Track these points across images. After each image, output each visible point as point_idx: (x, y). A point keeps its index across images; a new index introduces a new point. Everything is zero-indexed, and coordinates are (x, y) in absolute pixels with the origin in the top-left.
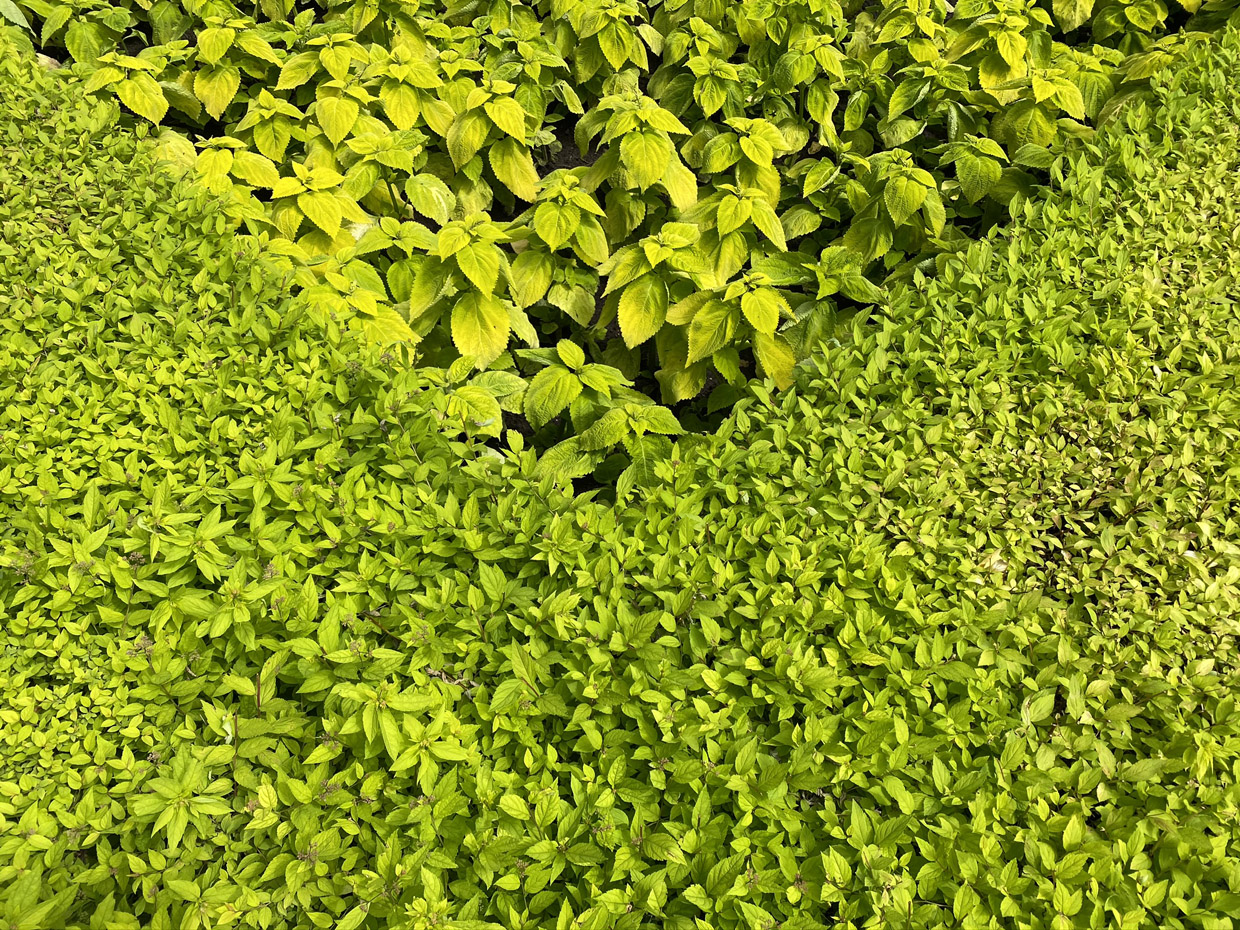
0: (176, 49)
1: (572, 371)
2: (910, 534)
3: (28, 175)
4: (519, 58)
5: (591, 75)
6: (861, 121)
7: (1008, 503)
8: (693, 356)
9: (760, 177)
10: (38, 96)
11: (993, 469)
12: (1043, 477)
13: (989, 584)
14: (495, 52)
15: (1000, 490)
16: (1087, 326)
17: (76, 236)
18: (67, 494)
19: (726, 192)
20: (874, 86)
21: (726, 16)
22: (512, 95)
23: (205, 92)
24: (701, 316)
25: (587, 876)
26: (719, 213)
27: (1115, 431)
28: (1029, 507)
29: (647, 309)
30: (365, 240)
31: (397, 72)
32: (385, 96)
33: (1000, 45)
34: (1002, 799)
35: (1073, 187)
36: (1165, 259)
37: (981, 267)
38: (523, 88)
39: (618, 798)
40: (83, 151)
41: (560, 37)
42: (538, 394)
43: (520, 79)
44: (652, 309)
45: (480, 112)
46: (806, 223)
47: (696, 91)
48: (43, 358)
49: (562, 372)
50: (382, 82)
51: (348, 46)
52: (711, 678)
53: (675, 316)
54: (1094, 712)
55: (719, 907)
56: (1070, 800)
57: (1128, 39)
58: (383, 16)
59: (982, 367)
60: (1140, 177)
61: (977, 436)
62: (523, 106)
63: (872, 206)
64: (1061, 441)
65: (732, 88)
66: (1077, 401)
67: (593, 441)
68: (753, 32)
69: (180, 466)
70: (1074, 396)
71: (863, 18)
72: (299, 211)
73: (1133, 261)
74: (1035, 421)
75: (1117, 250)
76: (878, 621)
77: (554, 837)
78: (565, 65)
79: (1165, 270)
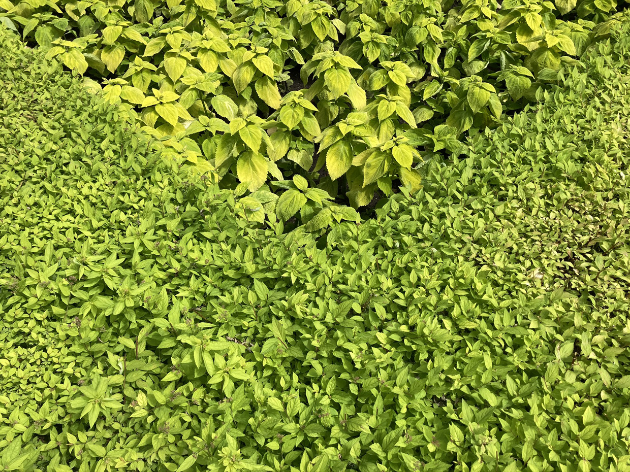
0: (92, 38)
1: (301, 191)
2: (488, 261)
3: (17, 94)
4: (270, 36)
5: (308, 44)
6: (453, 63)
7: (542, 245)
8: (366, 182)
9: (400, 92)
10: (22, 57)
11: (533, 227)
12: (561, 231)
13: (534, 286)
14: (257, 34)
15: (537, 238)
16: (582, 154)
17: (41, 124)
18: (36, 250)
19: (382, 98)
20: (459, 45)
21: (379, 13)
22: (267, 54)
23: (107, 59)
24: (370, 160)
25: (316, 442)
26: (379, 109)
27: (600, 206)
28: (554, 246)
29: (342, 159)
30: (191, 128)
31: (207, 44)
32: (200, 56)
33: (527, 20)
34: (546, 398)
35: (570, 84)
36: (624, 118)
37: (521, 125)
38: (272, 51)
39: (332, 401)
40: (45, 83)
41: (292, 26)
42: (283, 204)
43: (271, 46)
44: (344, 158)
45: (250, 63)
46: (426, 115)
47: (364, 50)
48: (24, 184)
49: (296, 192)
50: (198, 50)
51: (181, 33)
52: (382, 337)
53: (356, 162)
54: (596, 353)
55: (390, 457)
56: (586, 400)
57: (597, 17)
58: (198, 18)
59: (524, 175)
60: (607, 77)
61: (523, 211)
62: (273, 60)
63: (461, 104)
64: (570, 212)
65: (383, 47)
66: (578, 192)
67: (313, 226)
68: (394, 20)
69: (95, 235)
70: (576, 189)
71: (452, 12)
72: (156, 113)
73: (605, 120)
74: (555, 202)
75: (597, 114)
76: (472, 306)
77: (297, 422)
78: (294, 39)
79: (624, 124)
